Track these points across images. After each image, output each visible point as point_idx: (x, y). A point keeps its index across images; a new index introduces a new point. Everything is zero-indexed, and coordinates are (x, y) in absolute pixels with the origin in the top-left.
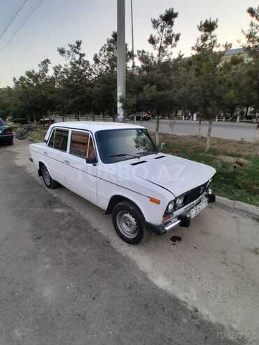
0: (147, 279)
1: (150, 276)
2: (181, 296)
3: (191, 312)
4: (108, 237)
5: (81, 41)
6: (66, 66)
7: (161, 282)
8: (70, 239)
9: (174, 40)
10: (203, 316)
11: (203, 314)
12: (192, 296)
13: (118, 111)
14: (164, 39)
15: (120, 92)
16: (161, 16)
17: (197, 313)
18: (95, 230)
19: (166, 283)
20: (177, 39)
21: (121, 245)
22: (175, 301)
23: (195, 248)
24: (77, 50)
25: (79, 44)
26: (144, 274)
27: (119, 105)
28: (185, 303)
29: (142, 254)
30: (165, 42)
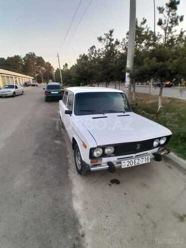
0: (70, 199)
1: (74, 198)
2: (82, 221)
3: (79, 234)
4: (70, 165)
5: (113, 29)
6: (102, 49)
7: (77, 206)
8: (50, 159)
9: (179, 20)
10: (85, 242)
11: (86, 241)
12: (90, 225)
13: (126, 79)
14: (170, 21)
15: (129, 65)
16: (167, 4)
17: (82, 237)
18: (67, 159)
19: (79, 207)
20: (181, 19)
21: (74, 172)
22: (75, 222)
23: (125, 194)
24: (110, 37)
25: (111, 32)
26: (71, 196)
27: (127, 74)
28: (81, 226)
29: (81, 183)
30: (171, 23)
